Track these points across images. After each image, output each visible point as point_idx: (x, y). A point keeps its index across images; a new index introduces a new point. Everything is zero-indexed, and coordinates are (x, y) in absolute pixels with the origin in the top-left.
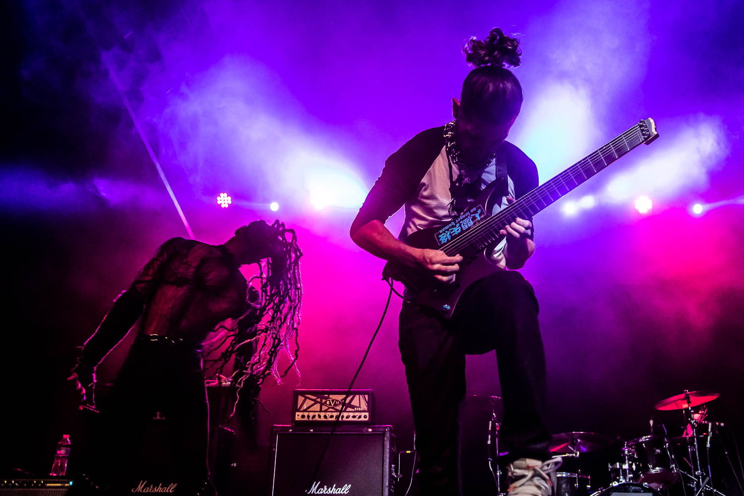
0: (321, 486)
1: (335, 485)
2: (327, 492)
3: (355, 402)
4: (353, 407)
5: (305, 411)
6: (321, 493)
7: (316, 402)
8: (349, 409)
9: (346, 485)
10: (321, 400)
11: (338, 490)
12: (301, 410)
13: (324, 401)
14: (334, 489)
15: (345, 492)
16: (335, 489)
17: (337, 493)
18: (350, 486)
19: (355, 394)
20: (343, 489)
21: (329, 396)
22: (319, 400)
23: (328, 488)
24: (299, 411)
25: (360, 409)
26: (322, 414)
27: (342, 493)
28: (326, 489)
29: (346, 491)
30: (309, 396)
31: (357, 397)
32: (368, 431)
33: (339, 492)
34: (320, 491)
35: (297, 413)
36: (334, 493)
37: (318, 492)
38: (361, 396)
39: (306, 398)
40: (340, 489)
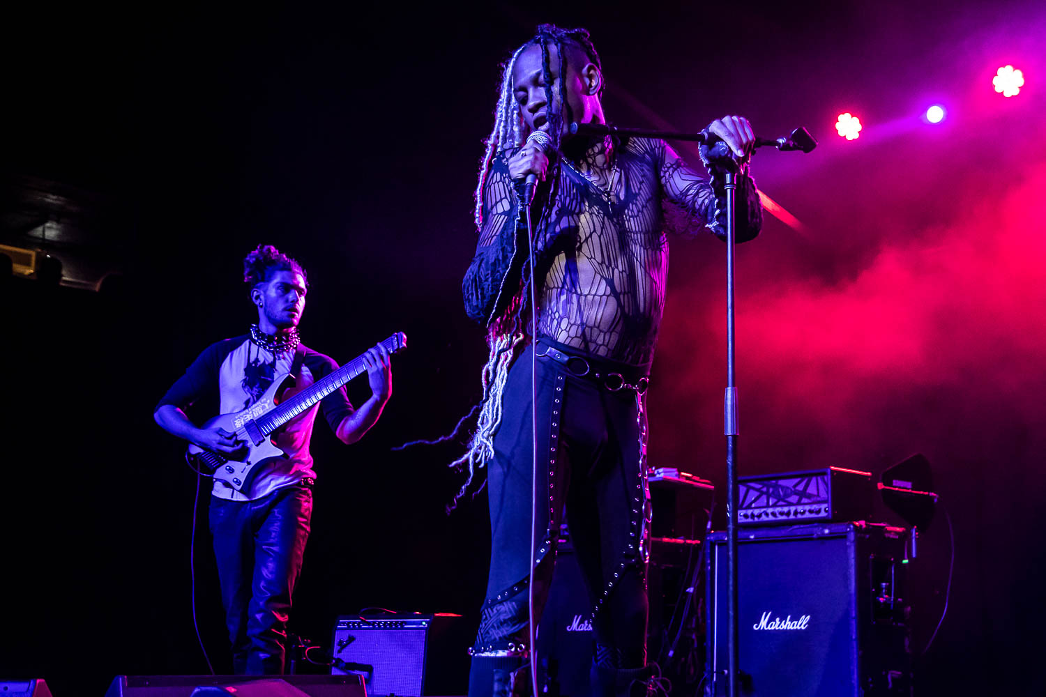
0: (772, 619)
1: (789, 617)
2: (780, 627)
3: (812, 490)
4: (809, 496)
5: (749, 507)
6: (773, 628)
7: (762, 493)
8: (805, 500)
9: (804, 617)
10: (768, 490)
11: (794, 624)
12: (745, 505)
13: (771, 490)
14: (788, 622)
15: (802, 626)
16: (790, 623)
17: (792, 628)
18: (808, 617)
19: (809, 476)
20: (800, 623)
21: (777, 482)
22: (765, 489)
23: (781, 621)
24: (742, 509)
25: (819, 499)
26: (770, 510)
27: (799, 628)
28: (778, 622)
29: (804, 626)
30: (752, 485)
31: (814, 481)
32: (823, 533)
33: (795, 628)
34: (771, 626)
35: (739, 512)
36: (788, 628)
37: (769, 628)
38: (819, 479)
39: (749, 489)
40: (796, 622)
